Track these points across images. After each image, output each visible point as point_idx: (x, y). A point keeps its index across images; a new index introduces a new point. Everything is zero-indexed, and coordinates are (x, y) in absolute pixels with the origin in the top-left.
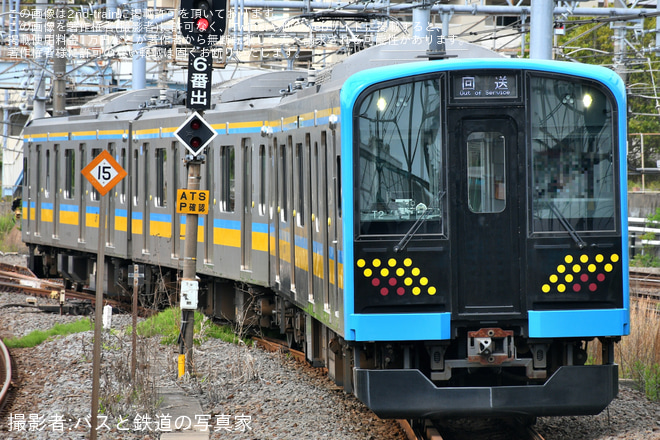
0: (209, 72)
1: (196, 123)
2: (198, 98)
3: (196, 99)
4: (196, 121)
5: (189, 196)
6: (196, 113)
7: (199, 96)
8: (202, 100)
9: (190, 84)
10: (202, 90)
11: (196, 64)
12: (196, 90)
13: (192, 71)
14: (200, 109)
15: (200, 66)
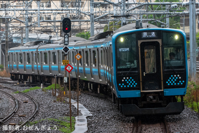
0: (68, 38)
2: (66, 43)
4: (66, 47)
5: (65, 61)
7: (66, 42)
10: (67, 41)
12: (66, 41)
13: (65, 38)
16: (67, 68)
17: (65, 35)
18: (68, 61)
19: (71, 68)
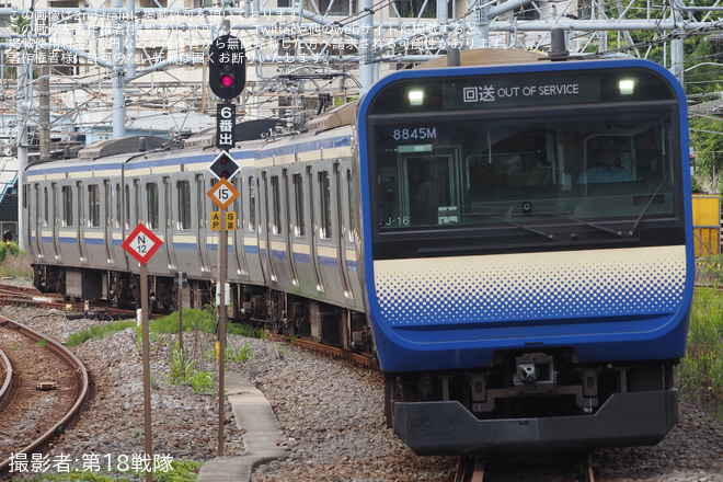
0: (233, 119)
1: (224, 159)
2: (226, 140)
3: (223, 140)
4: (224, 157)
6: (224, 151)
7: (226, 138)
8: (228, 141)
9: (218, 128)
10: (228, 133)
11: (223, 113)
12: (224, 133)
13: (219, 118)
14: (227, 148)
15: (227, 115)
16: (134, 245)
17: (220, 107)
18: (234, 214)
19: (150, 244)
